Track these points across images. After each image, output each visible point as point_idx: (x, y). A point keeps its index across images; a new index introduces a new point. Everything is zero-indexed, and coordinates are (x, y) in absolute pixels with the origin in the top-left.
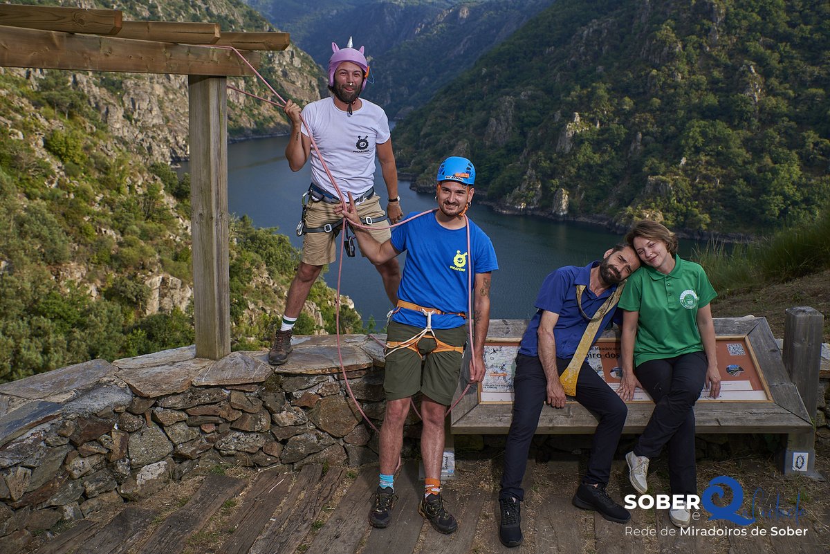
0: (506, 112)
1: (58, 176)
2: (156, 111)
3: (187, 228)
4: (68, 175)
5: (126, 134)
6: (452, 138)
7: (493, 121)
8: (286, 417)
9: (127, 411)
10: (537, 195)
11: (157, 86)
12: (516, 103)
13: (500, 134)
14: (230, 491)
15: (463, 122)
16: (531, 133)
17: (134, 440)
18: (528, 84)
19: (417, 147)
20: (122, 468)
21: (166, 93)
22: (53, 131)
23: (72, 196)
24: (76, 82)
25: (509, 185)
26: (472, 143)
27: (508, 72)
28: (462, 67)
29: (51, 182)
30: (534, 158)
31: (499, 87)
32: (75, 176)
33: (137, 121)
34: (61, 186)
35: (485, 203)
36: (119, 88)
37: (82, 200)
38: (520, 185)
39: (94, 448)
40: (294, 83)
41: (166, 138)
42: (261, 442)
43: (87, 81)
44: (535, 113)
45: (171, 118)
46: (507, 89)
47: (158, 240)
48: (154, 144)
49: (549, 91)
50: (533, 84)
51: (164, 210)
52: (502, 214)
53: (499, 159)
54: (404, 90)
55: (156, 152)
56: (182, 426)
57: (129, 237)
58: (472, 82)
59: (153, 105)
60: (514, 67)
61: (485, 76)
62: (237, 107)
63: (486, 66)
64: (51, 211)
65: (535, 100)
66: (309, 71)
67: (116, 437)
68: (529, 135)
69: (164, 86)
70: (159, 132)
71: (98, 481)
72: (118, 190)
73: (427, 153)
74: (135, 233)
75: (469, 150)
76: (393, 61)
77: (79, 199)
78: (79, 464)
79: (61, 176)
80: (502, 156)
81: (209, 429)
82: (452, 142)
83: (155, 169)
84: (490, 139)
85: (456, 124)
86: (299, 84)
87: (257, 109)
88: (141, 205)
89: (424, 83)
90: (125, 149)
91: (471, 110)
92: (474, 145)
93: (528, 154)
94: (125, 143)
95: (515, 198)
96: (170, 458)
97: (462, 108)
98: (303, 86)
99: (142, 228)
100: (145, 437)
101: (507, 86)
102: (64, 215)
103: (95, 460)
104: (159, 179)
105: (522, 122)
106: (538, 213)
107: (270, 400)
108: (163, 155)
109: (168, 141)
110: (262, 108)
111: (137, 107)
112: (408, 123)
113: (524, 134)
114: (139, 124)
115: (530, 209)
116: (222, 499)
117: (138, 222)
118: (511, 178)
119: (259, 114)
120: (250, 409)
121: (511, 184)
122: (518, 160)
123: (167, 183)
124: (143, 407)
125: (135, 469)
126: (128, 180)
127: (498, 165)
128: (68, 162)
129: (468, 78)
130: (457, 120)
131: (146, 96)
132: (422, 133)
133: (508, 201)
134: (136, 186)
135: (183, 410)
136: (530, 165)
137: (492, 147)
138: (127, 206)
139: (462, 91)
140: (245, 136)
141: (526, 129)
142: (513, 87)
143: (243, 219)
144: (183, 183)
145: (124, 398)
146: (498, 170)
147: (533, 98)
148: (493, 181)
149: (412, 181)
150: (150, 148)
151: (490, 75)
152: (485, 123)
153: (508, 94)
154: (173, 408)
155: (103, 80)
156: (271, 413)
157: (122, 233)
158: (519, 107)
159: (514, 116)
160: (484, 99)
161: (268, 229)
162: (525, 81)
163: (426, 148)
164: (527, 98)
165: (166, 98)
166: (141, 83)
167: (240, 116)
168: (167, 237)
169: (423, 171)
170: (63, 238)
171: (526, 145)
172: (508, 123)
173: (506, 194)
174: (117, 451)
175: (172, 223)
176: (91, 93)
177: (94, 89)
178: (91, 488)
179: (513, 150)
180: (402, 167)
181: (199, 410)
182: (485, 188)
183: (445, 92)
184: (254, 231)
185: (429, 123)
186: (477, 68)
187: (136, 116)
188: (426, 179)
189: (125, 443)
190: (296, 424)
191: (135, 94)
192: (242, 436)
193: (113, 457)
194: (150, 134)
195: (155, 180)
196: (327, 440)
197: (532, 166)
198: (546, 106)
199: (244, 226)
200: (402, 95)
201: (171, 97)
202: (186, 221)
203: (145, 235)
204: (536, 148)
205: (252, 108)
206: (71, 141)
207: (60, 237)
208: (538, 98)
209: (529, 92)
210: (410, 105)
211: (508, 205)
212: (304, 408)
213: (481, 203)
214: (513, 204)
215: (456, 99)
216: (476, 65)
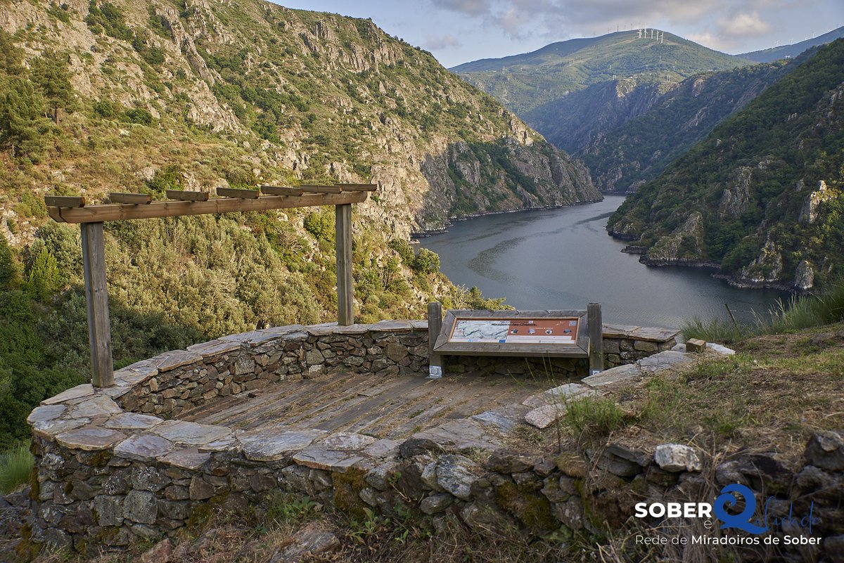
0: (742, 182)
1: (313, 252)
2: (399, 190)
3: (421, 298)
4: (321, 250)
5: (372, 213)
6: (684, 211)
7: (728, 192)
8: (372, 351)
9: (306, 341)
10: (777, 268)
11: (401, 170)
12: (753, 173)
13: (736, 205)
14: (345, 377)
15: (696, 195)
16: (769, 203)
17: (309, 353)
18: (767, 153)
19: (647, 221)
20: (303, 364)
21: (408, 175)
22: (311, 213)
23: (324, 269)
24: (332, 170)
25: (745, 258)
26: (705, 215)
27: (745, 142)
28: (696, 139)
29: (308, 257)
30: (773, 229)
31: (735, 158)
32: (327, 252)
33: (382, 201)
34: (316, 260)
35: (719, 276)
36: (368, 173)
37: (332, 272)
38: (757, 258)
39: (292, 354)
40: (526, 162)
41: (407, 216)
42: (362, 361)
43: (342, 168)
44: (774, 183)
45: (412, 198)
46: (743, 160)
47: (394, 308)
48: (396, 223)
49: (790, 159)
50: (772, 153)
51: (401, 281)
52: (737, 288)
53: (734, 231)
54: (637, 165)
55: (398, 229)
56: (329, 350)
57: (370, 306)
58: (705, 154)
59: (397, 187)
60: (752, 137)
61: (720, 148)
62: (472, 186)
63: (721, 137)
64: (306, 281)
65: (774, 169)
66: (542, 150)
67: (301, 352)
68: (768, 206)
69: (407, 170)
70: (401, 211)
71: (294, 367)
72: (363, 263)
73: (658, 226)
74: (375, 302)
75: (702, 223)
76: (625, 136)
77: (330, 272)
78: (287, 360)
79: (316, 252)
80: (738, 227)
81: (340, 353)
82: (684, 215)
83: (394, 245)
84: (725, 211)
85: (688, 197)
86: (530, 162)
87: (491, 187)
88: (381, 277)
89: (656, 157)
90: (369, 227)
91: (705, 182)
92: (708, 217)
93: (767, 225)
94: (371, 222)
95: (752, 272)
96: (323, 365)
97: (696, 180)
98: (535, 165)
99: (380, 297)
100: (313, 353)
101: (744, 156)
102: (317, 285)
103: (293, 359)
104: (397, 254)
105: (761, 192)
106: (778, 286)
107: (366, 342)
108: (404, 232)
109: (409, 219)
110: (496, 187)
111: (383, 189)
112: (638, 197)
113: (762, 205)
114: (384, 204)
115: (769, 283)
116: (340, 379)
117: (378, 292)
118: (748, 250)
119: (493, 192)
120: (357, 345)
121: (747, 257)
122: (755, 231)
123: (405, 258)
124: (312, 341)
125: (308, 366)
126: (371, 254)
127: (734, 237)
128: (322, 240)
129: (702, 150)
130: (690, 192)
131: (391, 180)
132: (653, 207)
133: (744, 274)
134: (377, 260)
135: (328, 343)
136: (768, 236)
137: (726, 219)
138: (369, 278)
139: (695, 163)
140: (479, 213)
141: (764, 200)
142: (751, 157)
143: (472, 290)
144: (419, 258)
145: (306, 336)
146: (734, 242)
147: (772, 167)
148: (727, 254)
149: (642, 253)
150: (393, 226)
151: (725, 146)
152: (719, 195)
153: (744, 164)
154: (324, 342)
155: (354, 166)
156: (366, 348)
157: (364, 301)
158: (756, 177)
159: (750, 186)
160: (719, 170)
161: (495, 300)
162: (764, 150)
163: (656, 221)
164: (765, 167)
165: (408, 180)
166: (387, 167)
167: (475, 194)
168: (402, 305)
169: (653, 244)
170: (315, 306)
171: (764, 215)
172: (745, 194)
173: (742, 267)
174: (301, 357)
175: (407, 293)
176: (345, 179)
177: (347, 175)
178: (291, 370)
179: (750, 222)
180: (633, 240)
181: (336, 344)
182: (719, 261)
183: (677, 165)
184: (482, 301)
185: (660, 196)
186: (711, 140)
187: (381, 197)
188: (656, 252)
189: (305, 354)
190: (377, 354)
191: (382, 178)
192: (354, 358)
193: (300, 359)
194: (394, 213)
195: (394, 254)
196: (391, 362)
197: (771, 238)
198: (788, 175)
199: (473, 297)
200: (634, 169)
201: (413, 179)
202: (420, 292)
203: (384, 304)
204: (777, 218)
205: (487, 187)
206: (325, 221)
207: (313, 305)
208: (778, 167)
209: (768, 162)
210: (642, 179)
211: (744, 278)
212: (381, 347)
213: (714, 276)
214: (749, 277)
215: (689, 171)
216: (710, 137)
